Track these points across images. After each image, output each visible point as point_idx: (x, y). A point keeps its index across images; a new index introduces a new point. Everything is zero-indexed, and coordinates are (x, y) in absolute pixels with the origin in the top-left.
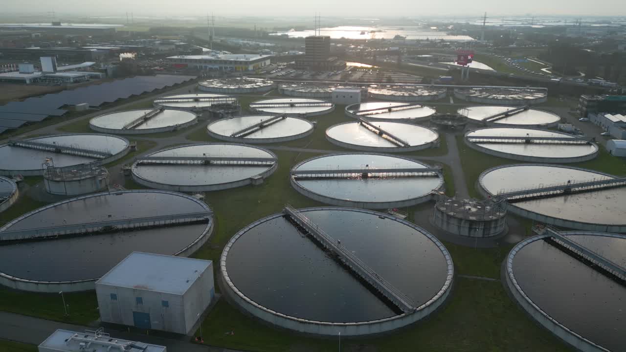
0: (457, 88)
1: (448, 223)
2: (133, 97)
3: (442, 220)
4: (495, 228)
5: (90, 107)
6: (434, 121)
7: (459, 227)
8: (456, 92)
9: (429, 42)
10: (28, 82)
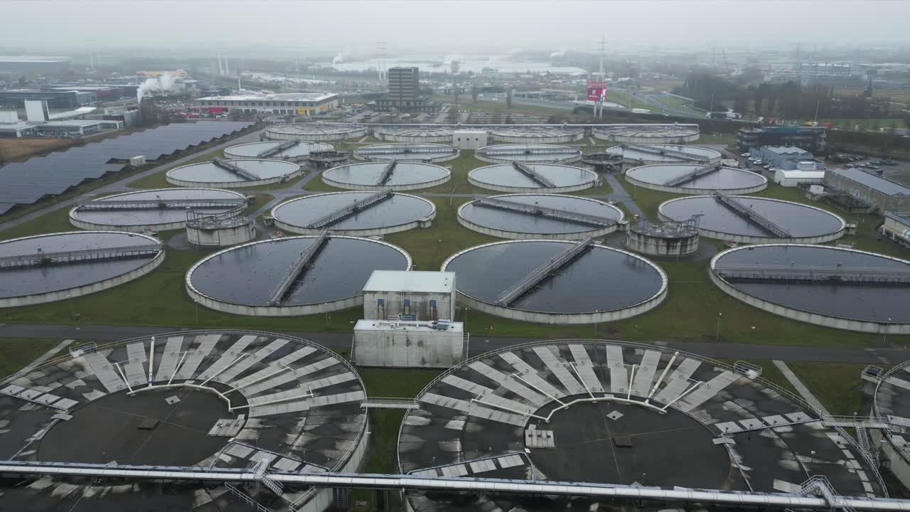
0: (595, 127)
1: (645, 244)
2: (191, 149)
3: (639, 242)
4: (691, 245)
5: (147, 161)
6: (586, 161)
7: (657, 246)
8: (595, 132)
9: (531, 76)
10: (19, 135)
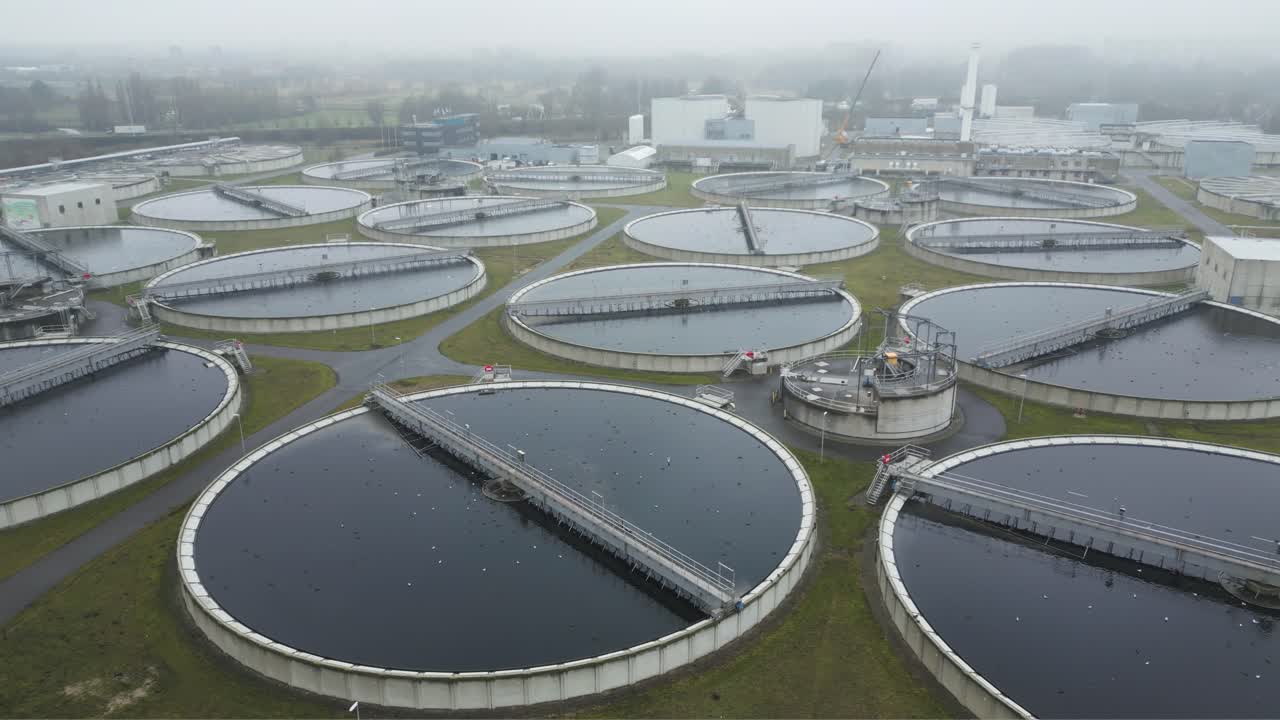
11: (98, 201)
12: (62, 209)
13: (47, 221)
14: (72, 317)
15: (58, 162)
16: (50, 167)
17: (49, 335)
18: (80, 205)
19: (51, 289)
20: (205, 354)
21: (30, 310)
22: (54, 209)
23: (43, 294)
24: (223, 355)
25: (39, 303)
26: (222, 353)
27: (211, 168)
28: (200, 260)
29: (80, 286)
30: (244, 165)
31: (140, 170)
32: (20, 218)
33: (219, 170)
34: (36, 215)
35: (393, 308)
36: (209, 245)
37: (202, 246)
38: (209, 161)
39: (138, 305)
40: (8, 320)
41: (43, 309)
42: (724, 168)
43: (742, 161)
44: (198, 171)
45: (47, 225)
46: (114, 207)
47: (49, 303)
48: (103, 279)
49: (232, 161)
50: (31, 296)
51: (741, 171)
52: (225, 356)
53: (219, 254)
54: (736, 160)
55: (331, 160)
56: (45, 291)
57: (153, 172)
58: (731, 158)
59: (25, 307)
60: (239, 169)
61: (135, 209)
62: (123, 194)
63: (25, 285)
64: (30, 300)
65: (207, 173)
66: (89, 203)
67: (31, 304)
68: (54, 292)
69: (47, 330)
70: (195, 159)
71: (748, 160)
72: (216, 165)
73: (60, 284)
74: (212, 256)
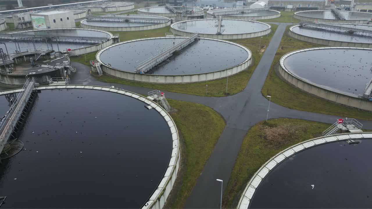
11: (68, 18)
12: (55, 21)
13: (49, 26)
14: (66, 71)
15: (51, 6)
16: (48, 7)
17: (55, 83)
18: (61, 20)
19: (54, 56)
20: (143, 99)
21: (45, 68)
22: (51, 21)
23: (50, 59)
24: (153, 100)
25: (49, 64)
26: (153, 99)
27: (104, 9)
28: (113, 44)
29: (67, 54)
30: (115, 8)
31: (79, 9)
32: (38, 25)
33: (107, 10)
34: (44, 24)
35: (223, 71)
36: (117, 37)
37: (114, 37)
38: (104, 6)
39: (96, 66)
40: (34, 73)
41: (51, 67)
42: (298, 9)
43: (304, 6)
44: (100, 10)
45: (49, 28)
46: (74, 21)
47: (54, 64)
48: (76, 51)
49: (111, 7)
50: (46, 60)
51: (305, 10)
52: (155, 101)
53: (121, 41)
54: (301, 6)
55: (145, 7)
56: (52, 57)
57: (85, 10)
58: (300, 5)
59: (43, 66)
60: (114, 9)
61: (82, 22)
62: (76, 17)
63: (42, 54)
64: (44, 62)
65: (103, 11)
66: (64, 19)
67: (45, 64)
68: (55, 57)
69: (54, 80)
70: (98, 6)
71: (307, 6)
72: (106, 7)
73: (58, 54)
74: (118, 42)
